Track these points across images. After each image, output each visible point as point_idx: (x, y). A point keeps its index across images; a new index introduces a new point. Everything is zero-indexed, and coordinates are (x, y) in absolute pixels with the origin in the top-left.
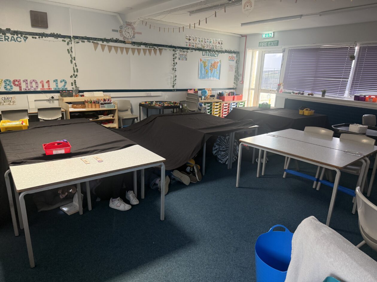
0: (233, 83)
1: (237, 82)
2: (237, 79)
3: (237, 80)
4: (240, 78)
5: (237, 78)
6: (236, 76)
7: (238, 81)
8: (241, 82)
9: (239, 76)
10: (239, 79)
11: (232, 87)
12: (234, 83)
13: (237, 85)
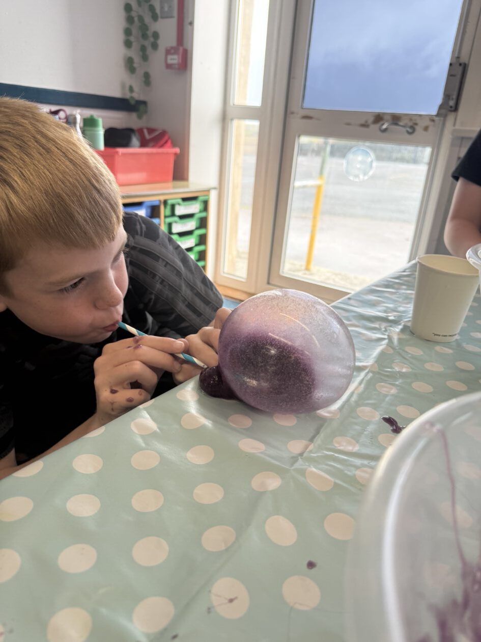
0: (121, 63)
1: (145, 58)
2: (145, 36)
3: (147, 43)
4: (166, 29)
5: (144, 28)
6: (134, 14)
7: (149, 50)
8: (174, 59)
9: (155, 17)
10: (156, 35)
11: (114, 92)
12: (130, 65)
13: (147, 79)
